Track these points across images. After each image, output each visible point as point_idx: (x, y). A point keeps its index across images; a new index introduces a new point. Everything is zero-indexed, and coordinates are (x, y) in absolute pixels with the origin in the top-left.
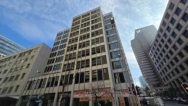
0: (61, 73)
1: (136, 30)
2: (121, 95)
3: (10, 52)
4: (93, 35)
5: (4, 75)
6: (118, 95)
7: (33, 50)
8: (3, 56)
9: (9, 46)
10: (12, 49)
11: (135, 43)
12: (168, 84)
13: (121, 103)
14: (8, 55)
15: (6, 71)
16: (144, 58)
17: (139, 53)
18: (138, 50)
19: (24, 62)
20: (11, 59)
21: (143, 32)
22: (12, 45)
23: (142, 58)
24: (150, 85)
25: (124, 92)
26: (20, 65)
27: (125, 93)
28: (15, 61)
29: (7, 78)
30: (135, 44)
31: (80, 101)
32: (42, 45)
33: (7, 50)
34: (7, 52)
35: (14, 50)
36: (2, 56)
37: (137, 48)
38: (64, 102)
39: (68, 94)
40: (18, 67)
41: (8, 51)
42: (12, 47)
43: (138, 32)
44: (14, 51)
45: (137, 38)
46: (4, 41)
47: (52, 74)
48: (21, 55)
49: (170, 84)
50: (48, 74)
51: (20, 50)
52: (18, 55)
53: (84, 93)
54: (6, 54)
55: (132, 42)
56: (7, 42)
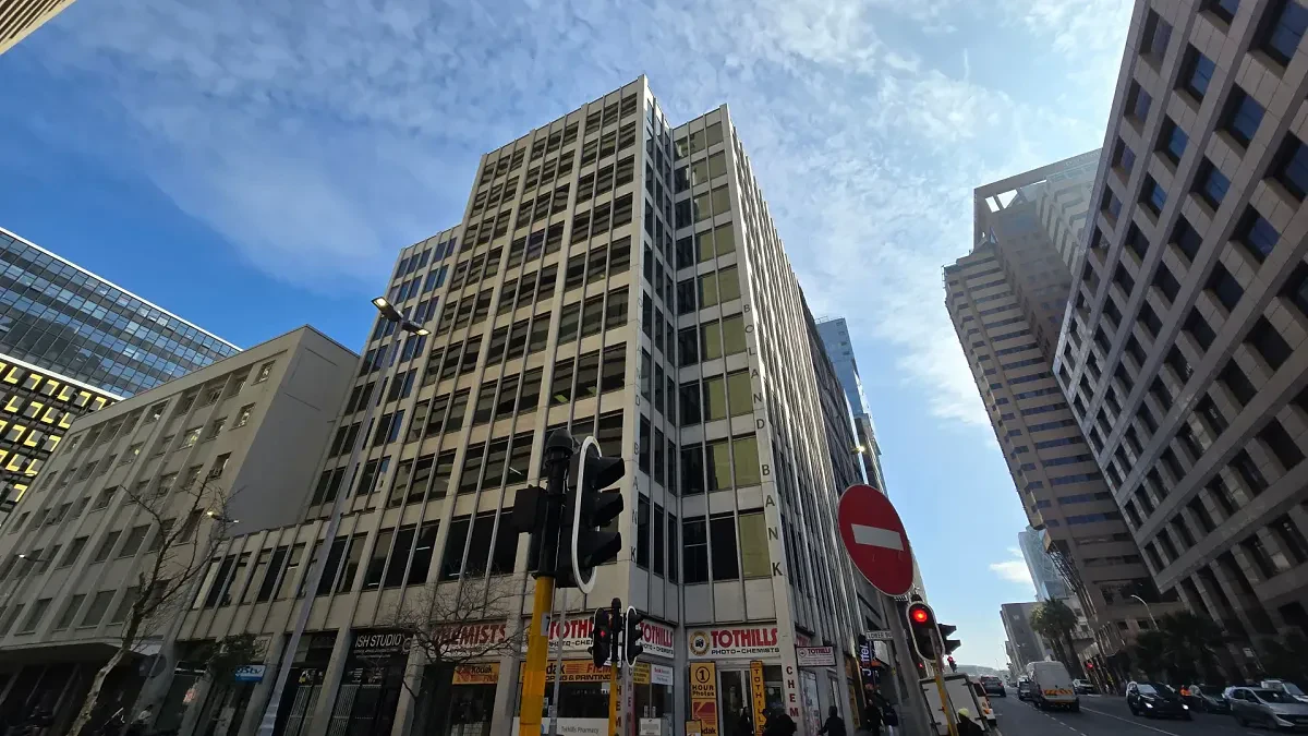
0: (378, 513)
1: (982, 193)
2: (709, 655)
3: (152, 372)
4: (574, 276)
5: (98, 515)
6: (692, 656)
7: (249, 367)
8: (110, 400)
9: (141, 335)
10: (162, 353)
11: (971, 283)
12: (1179, 588)
13: (697, 704)
14: (139, 390)
15: (109, 492)
16: (1039, 393)
17: (1006, 359)
18: (993, 332)
19: (200, 442)
20: (139, 423)
21: (1034, 203)
22: (160, 330)
23: (1022, 396)
24: (1081, 585)
25: (725, 639)
26: (178, 463)
27: (733, 646)
28: (156, 436)
29: (112, 537)
30: (976, 295)
31: (455, 682)
32: (297, 338)
33: (130, 361)
34: (129, 371)
35: (174, 359)
36: (104, 401)
37: (987, 319)
38: (377, 681)
39: (403, 640)
40: (167, 471)
41: (140, 367)
42: (160, 344)
43: (994, 207)
44: (171, 368)
45: (989, 245)
46: (112, 305)
48: (187, 399)
49: (1188, 584)
51: (208, 361)
52: (177, 399)
53: (482, 637)
54: (124, 386)
55: (955, 277)
56: (132, 316)
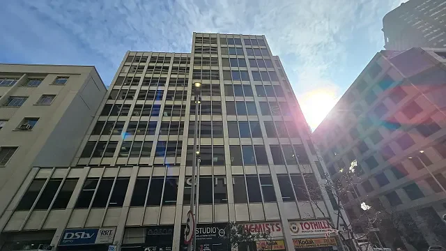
47: (116, 166)
50: (98, 163)
53: (267, 229)
